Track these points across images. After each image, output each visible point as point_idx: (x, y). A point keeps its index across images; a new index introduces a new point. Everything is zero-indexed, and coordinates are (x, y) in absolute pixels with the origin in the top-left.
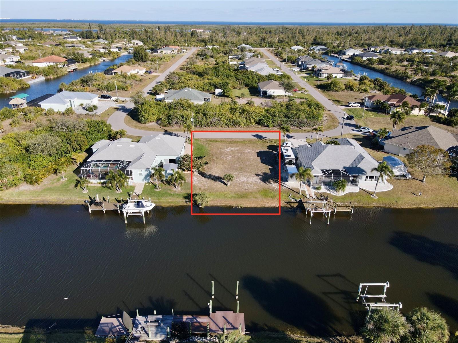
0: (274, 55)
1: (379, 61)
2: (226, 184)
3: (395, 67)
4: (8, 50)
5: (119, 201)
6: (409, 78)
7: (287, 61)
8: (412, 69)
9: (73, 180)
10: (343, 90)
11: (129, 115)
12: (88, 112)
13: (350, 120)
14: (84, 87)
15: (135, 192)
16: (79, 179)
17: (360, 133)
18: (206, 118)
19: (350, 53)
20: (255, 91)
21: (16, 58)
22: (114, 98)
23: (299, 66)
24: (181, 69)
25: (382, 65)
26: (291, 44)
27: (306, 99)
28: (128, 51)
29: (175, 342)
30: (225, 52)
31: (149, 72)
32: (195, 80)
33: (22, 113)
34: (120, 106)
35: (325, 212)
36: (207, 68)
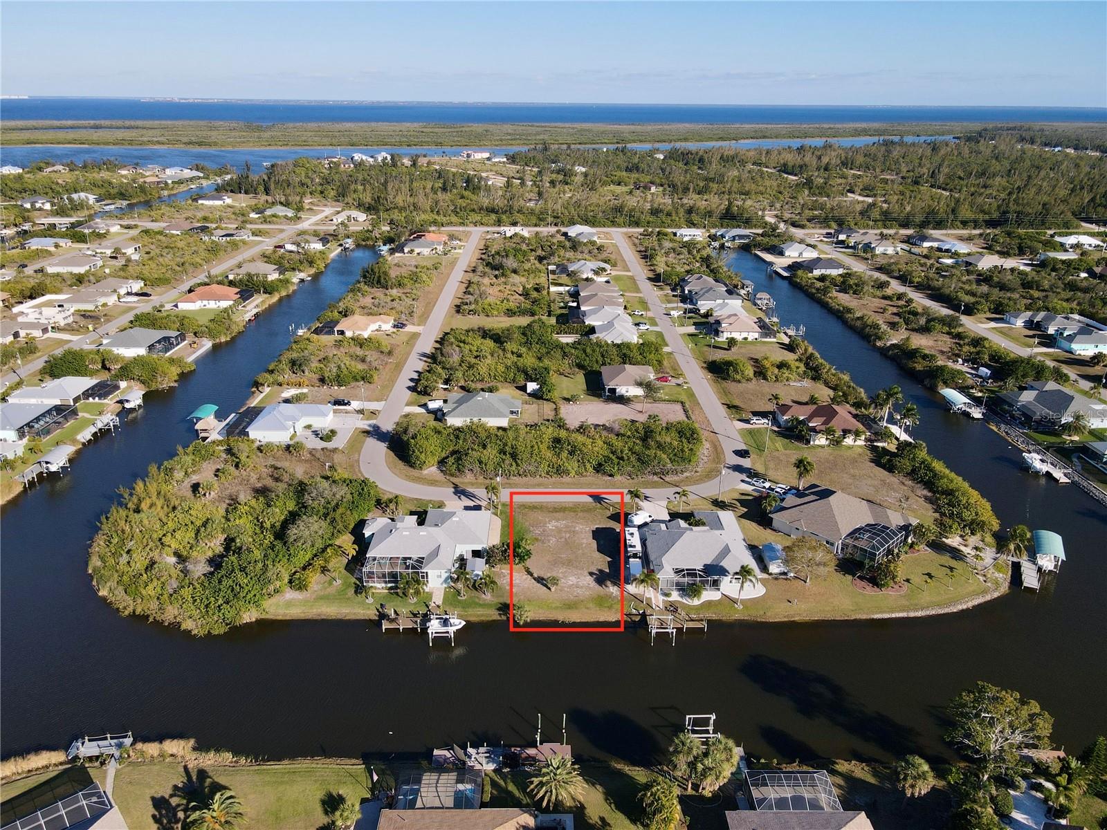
0: (638, 256)
1: (843, 282)
2: (550, 589)
3: (863, 307)
5: (415, 615)
6: (880, 338)
7: (664, 281)
8: (898, 307)
9: (350, 583)
10: (749, 380)
11: (390, 448)
12: (324, 444)
13: (744, 456)
14: (294, 372)
15: (433, 601)
16: (358, 582)
17: (750, 489)
18: (517, 465)
19: (793, 254)
20: (596, 387)
22: (355, 405)
24: (458, 312)
25: (846, 293)
26: (677, 219)
27: (682, 403)
28: (341, 245)
29: (506, 770)
30: (540, 252)
31: (399, 325)
32: (489, 357)
33: (221, 448)
34: (370, 426)
35: (670, 631)
36: (508, 310)
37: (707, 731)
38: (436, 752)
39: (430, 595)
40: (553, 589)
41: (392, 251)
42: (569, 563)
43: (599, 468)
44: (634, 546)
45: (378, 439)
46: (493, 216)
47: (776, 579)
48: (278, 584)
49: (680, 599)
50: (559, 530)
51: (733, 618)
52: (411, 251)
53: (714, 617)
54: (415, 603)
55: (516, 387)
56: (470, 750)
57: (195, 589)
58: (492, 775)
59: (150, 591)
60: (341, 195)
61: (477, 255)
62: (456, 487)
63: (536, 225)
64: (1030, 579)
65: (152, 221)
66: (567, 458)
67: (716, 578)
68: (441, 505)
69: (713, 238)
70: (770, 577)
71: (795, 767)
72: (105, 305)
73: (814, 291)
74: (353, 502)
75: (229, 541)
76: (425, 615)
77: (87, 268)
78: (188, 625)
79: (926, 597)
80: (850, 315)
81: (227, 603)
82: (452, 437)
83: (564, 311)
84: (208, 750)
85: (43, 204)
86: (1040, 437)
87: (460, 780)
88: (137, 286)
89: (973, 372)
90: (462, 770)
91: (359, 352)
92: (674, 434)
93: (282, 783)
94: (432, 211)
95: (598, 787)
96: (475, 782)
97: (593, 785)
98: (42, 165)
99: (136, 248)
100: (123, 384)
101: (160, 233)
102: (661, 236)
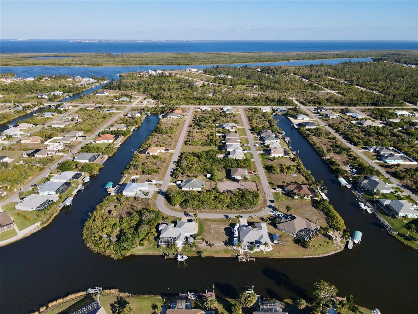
0: (247, 119)
4: (68, 118)
5: (174, 254)
6: (324, 156)
7: (254, 131)
9: (156, 244)
10: (278, 173)
11: (165, 198)
12: (146, 197)
13: (273, 202)
14: (134, 169)
15: (179, 250)
17: (273, 214)
19: (300, 118)
20: (229, 176)
23: (261, 139)
24: (186, 144)
25: (316, 136)
26: (262, 102)
27: (256, 182)
28: (146, 114)
29: (198, 299)
30: (214, 118)
31: (167, 150)
32: (196, 164)
33: (115, 198)
34: (159, 190)
35: (244, 261)
36: (202, 143)
37: (251, 290)
38: (180, 294)
39: (178, 248)
40: (213, 247)
41: (164, 117)
42: (217, 239)
43: (228, 207)
44: (236, 235)
45: (162, 195)
46: (198, 101)
47: (276, 245)
48: (136, 245)
49: (248, 251)
51: (263, 257)
52: (170, 117)
53: (257, 256)
54: (174, 251)
55: (204, 175)
56: (189, 294)
57: (114, 246)
58: (195, 300)
59: (101, 246)
60: (146, 91)
61: (192, 119)
62: (185, 212)
63: (212, 105)
64: (350, 246)
65: (82, 103)
66: (218, 203)
67: (258, 245)
68: (180, 219)
69: (274, 110)
70: (274, 244)
71: (274, 300)
72: (72, 141)
73: (305, 135)
74: (156, 219)
75: (121, 231)
76: (177, 254)
77: (64, 125)
78: (112, 256)
79: (318, 252)
80: (316, 146)
81: (123, 250)
83: (221, 144)
84: (122, 292)
85: (45, 96)
86: (366, 196)
87: (186, 302)
88: (81, 133)
89: (351, 170)
90: (187, 299)
91: (154, 161)
92: (251, 195)
93: (141, 301)
94: (177, 99)
96: (190, 302)
97: (221, 304)
98: (41, 77)
99: (79, 116)
100: (83, 174)
101: (86, 109)
102: (256, 110)
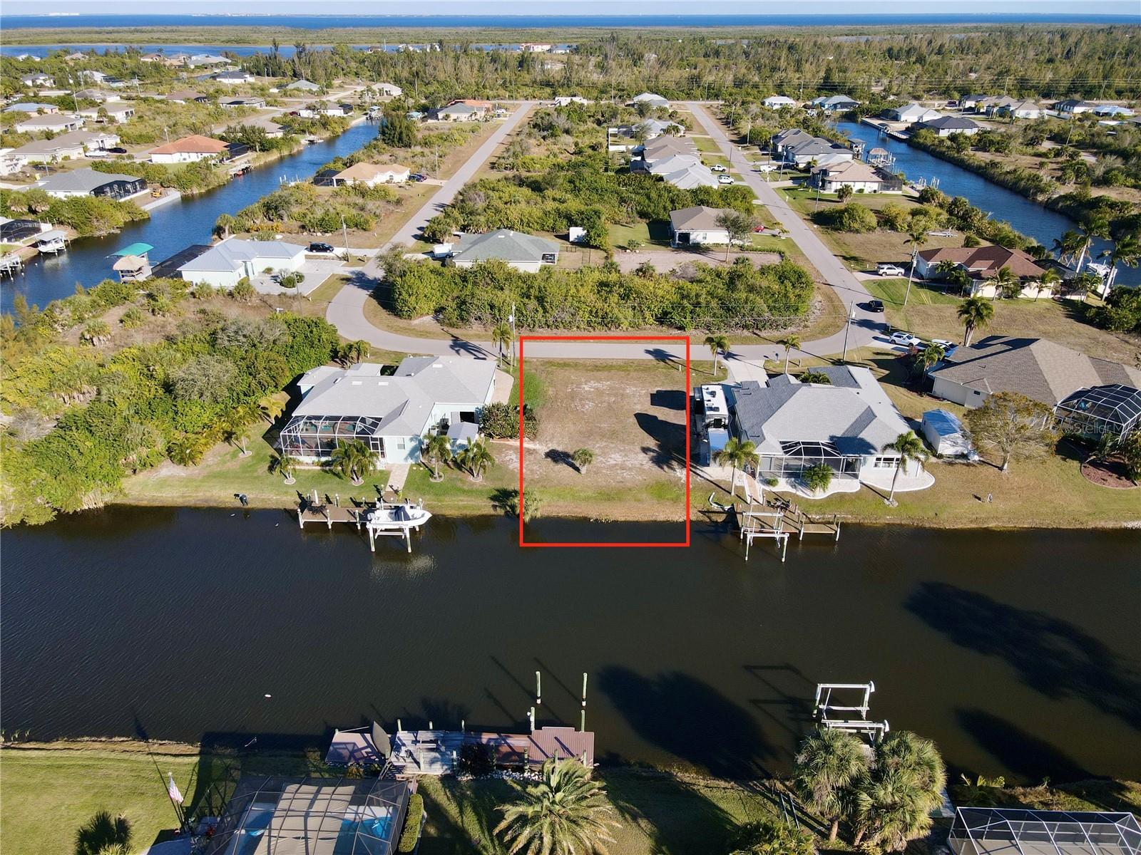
0: (719, 123)
1: (980, 141)
2: (577, 469)
3: (1016, 161)
4: (89, 114)
5: (358, 505)
6: (1042, 191)
7: (750, 142)
8: (1058, 163)
9: (265, 455)
10: (871, 229)
11: (374, 296)
12: (283, 289)
13: (874, 310)
14: (270, 220)
15: (389, 484)
16: (277, 455)
17: (889, 347)
18: (545, 311)
19: (910, 115)
20: (662, 233)
21: (111, 142)
22: (339, 251)
23: (777, 157)
24: (492, 168)
25: (985, 151)
26: (766, 90)
27: (780, 253)
28: (366, 114)
29: (465, 778)
30: (599, 117)
31: (416, 178)
32: (523, 203)
34: (353, 273)
35: (778, 536)
36: (554, 165)
38: (339, 737)
39: (385, 475)
40: (583, 470)
41: (424, 119)
43: (663, 319)
44: (717, 409)
45: (359, 287)
46: (548, 90)
47: (951, 464)
49: (793, 491)
50: (600, 393)
51: (882, 521)
53: (850, 519)
54: (361, 487)
55: (556, 236)
56: (403, 735)
58: (435, 788)
61: (525, 119)
62: (456, 339)
66: (618, 304)
67: (851, 457)
69: (810, 107)
70: (940, 461)
72: (65, 158)
73: (944, 149)
76: (371, 504)
82: (458, 280)
83: (625, 166)
85: (45, 80)
87: (360, 799)
90: (373, 778)
92: (772, 277)
95: (643, 823)
96: (393, 804)
98: (61, 53)
99: (127, 113)
100: (47, 228)
